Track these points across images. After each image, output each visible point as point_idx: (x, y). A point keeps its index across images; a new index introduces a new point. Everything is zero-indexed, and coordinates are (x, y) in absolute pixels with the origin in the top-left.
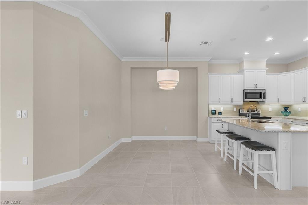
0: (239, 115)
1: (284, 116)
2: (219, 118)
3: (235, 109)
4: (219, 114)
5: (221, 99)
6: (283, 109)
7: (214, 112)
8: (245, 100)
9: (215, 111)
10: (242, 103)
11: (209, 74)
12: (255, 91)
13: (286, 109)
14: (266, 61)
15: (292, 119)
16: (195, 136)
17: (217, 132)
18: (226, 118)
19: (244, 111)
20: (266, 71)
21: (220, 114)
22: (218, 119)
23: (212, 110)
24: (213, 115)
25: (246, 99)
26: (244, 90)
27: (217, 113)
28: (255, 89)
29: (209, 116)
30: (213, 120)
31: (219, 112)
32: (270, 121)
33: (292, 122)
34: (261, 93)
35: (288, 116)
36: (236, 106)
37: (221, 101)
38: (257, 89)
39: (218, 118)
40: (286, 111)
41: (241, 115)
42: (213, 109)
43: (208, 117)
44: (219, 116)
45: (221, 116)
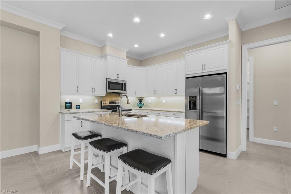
0: (101, 109)
1: (139, 107)
2: (77, 113)
3: (96, 101)
4: (76, 108)
5: (79, 87)
6: (138, 102)
7: (69, 106)
8: (108, 91)
9: (70, 103)
10: (104, 94)
11: (60, 48)
12: (118, 81)
13: (140, 101)
14: (127, 52)
15: (147, 110)
16: (37, 145)
17: (73, 137)
18: (86, 112)
19: (106, 104)
20: (126, 61)
21: (78, 107)
22: (75, 115)
23: (66, 103)
24: (68, 110)
25: (109, 89)
26: (106, 79)
27: (74, 106)
28: (117, 79)
29: (61, 111)
30: (67, 117)
31: (76, 106)
32: (130, 113)
33: (147, 112)
34: (123, 84)
35: (142, 107)
36: (98, 97)
37: (79, 90)
38: (119, 79)
39: (75, 113)
40: (140, 103)
41: (103, 107)
42: (68, 101)
43: (60, 113)
44: (76, 111)
45: (80, 110)
